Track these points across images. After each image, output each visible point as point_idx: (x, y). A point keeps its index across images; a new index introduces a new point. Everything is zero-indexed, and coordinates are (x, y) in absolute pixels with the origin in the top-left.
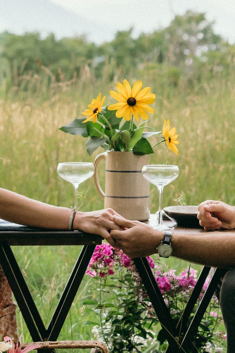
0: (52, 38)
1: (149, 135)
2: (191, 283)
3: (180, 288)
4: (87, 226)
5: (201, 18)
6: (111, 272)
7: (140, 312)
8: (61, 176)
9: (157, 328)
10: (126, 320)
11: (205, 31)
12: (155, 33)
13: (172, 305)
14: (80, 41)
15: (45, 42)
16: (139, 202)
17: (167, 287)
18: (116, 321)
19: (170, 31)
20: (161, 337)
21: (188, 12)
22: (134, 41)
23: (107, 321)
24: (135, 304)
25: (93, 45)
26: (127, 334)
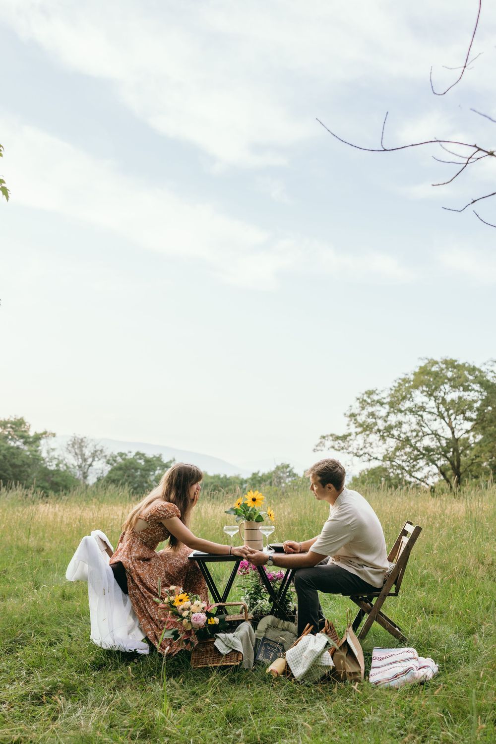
0: (225, 476)
1: (262, 513)
2: (282, 577)
3: (278, 579)
4: (237, 553)
5: (288, 466)
6: (248, 573)
7: (261, 590)
8: (225, 532)
9: (268, 596)
10: (255, 593)
11: (290, 472)
12: (269, 473)
13: (274, 586)
14: (237, 478)
15: (222, 478)
16: (258, 542)
17: (272, 579)
18: (251, 594)
19: (275, 472)
20: (270, 601)
21: (282, 464)
22: (260, 477)
23: (247, 594)
24: (258, 586)
25: (243, 479)
26: (255, 599)
